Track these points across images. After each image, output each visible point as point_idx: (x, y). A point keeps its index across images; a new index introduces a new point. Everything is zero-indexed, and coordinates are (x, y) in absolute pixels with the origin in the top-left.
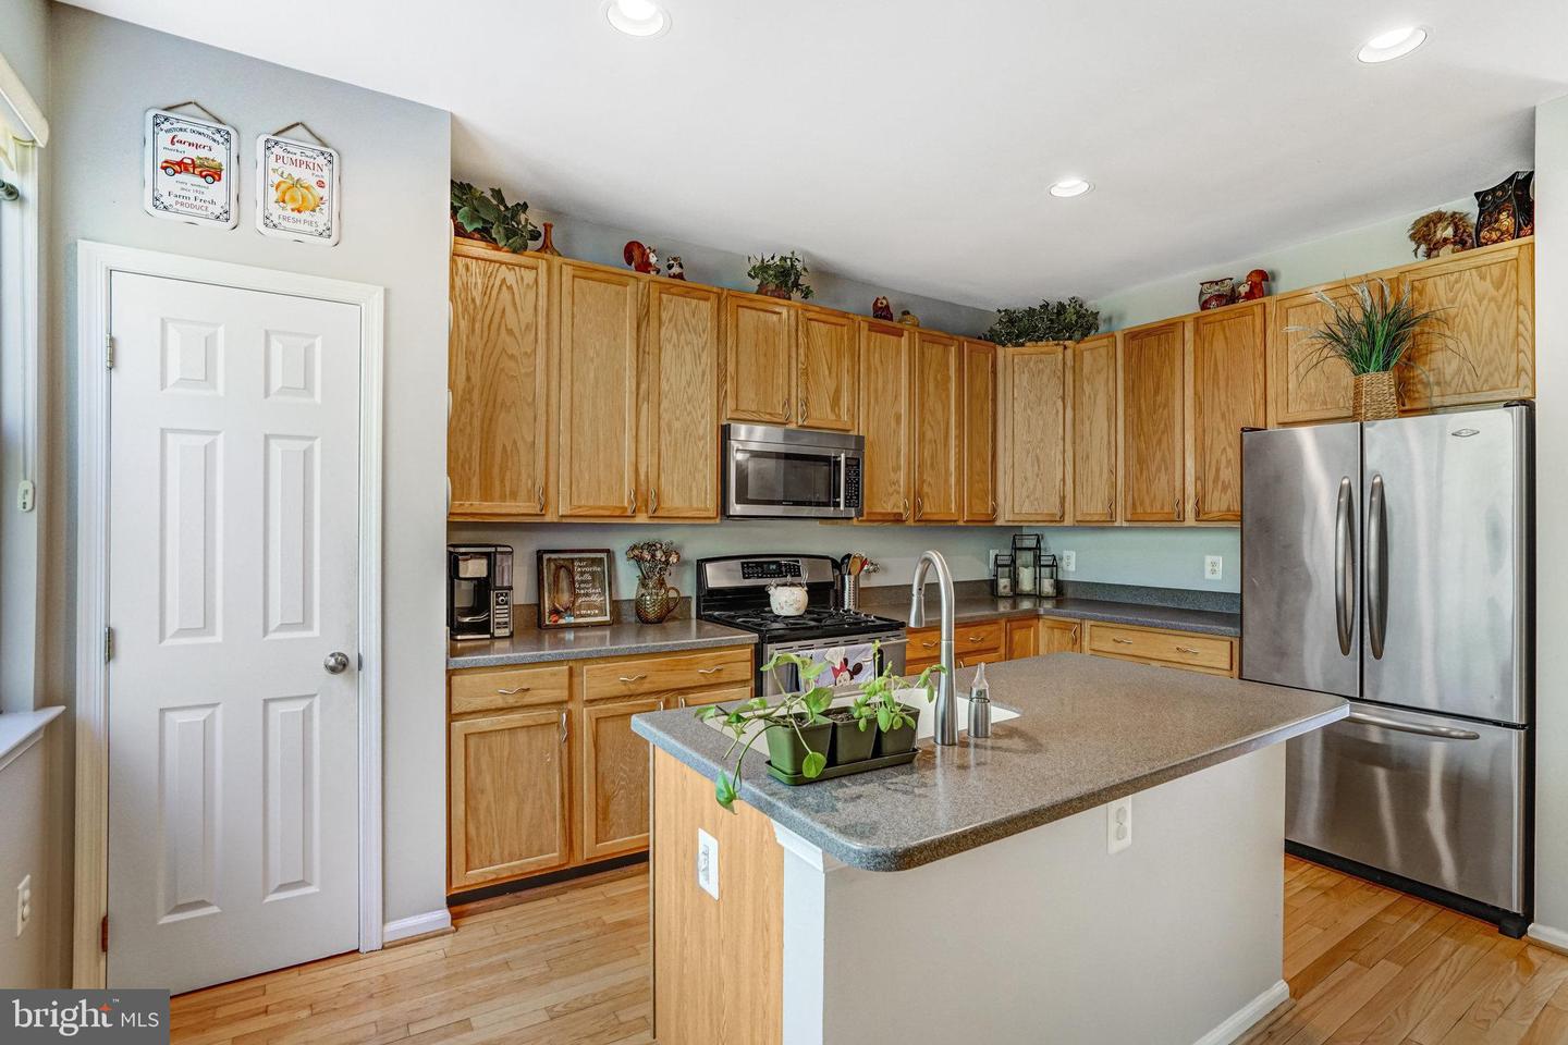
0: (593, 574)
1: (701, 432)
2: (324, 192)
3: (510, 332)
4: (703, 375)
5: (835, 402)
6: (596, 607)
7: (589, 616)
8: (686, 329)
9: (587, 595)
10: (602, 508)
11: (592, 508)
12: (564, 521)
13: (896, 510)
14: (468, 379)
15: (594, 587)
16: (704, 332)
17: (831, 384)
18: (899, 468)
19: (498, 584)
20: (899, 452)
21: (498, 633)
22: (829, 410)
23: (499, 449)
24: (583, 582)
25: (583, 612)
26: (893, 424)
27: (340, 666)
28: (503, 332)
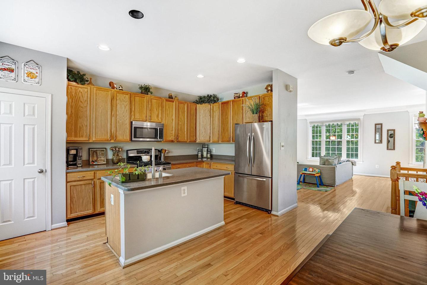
0: (102, 153)
1: (126, 123)
2: (38, 75)
3: (81, 102)
4: (127, 110)
5: (158, 116)
6: (102, 160)
7: (101, 162)
8: (123, 101)
9: (100, 158)
10: (103, 139)
11: (100, 139)
12: (94, 142)
13: (172, 139)
14: (71, 112)
15: (102, 156)
16: (127, 102)
17: (157, 113)
18: (173, 130)
19: (79, 155)
20: (173, 127)
21: (79, 166)
22: (156, 118)
23: (79, 127)
24: (99, 155)
25: (99, 161)
26: (171, 121)
27: (41, 172)
28: (80, 102)
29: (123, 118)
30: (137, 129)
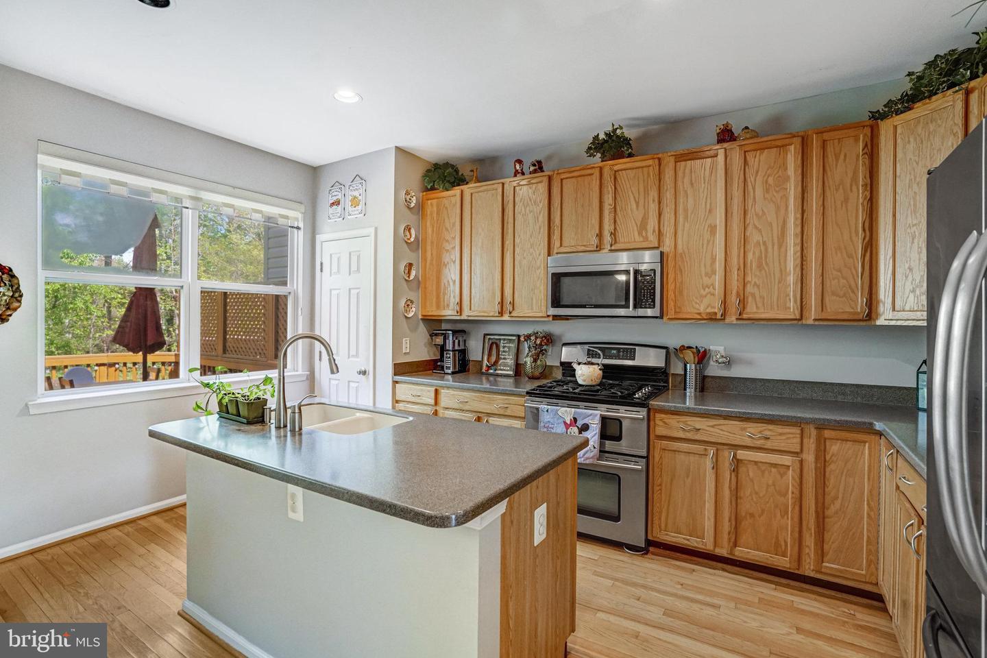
0: (509, 347)
2: (361, 197)
5: (643, 227)
6: (508, 366)
7: (505, 370)
8: (530, 203)
9: (504, 359)
11: (480, 312)
12: (470, 318)
13: (709, 310)
15: (509, 355)
16: (540, 202)
17: (639, 215)
18: (714, 272)
19: (447, 348)
20: (713, 260)
21: (447, 371)
22: (636, 234)
24: (504, 351)
25: (502, 368)
26: (707, 236)
27: (364, 373)
29: (531, 250)
30: (565, 280)
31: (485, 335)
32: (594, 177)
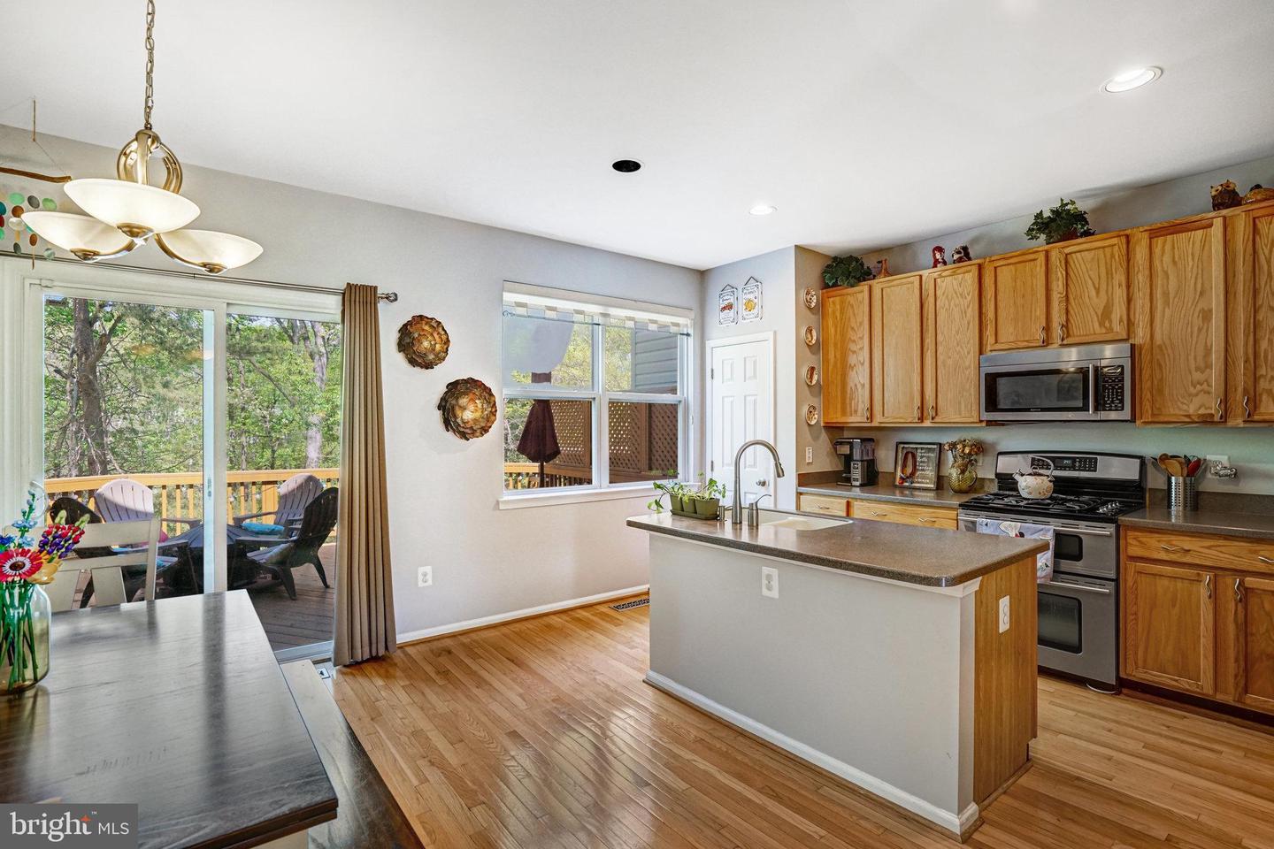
0: (928, 457)
2: (756, 300)
3: (853, 328)
4: (969, 323)
5: (1105, 316)
6: (928, 478)
7: (922, 483)
8: (954, 295)
9: (923, 470)
11: (893, 418)
12: (883, 425)
13: (1202, 412)
14: (835, 356)
15: (928, 466)
16: (968, 294)
17: (1099, 303)
18: (1209, 366)
19: (855, 458)
20: (1208, 352)
21: (853, 483)
22: (1096, 325)
24: (921, 462)
25: (920, 480)
26: (1197, 322)
27: (763, 484)
28: (849, 329)
29: (958, 349)
30: (1002, 382)
31: (898, 444)
32: (1038, 262)
